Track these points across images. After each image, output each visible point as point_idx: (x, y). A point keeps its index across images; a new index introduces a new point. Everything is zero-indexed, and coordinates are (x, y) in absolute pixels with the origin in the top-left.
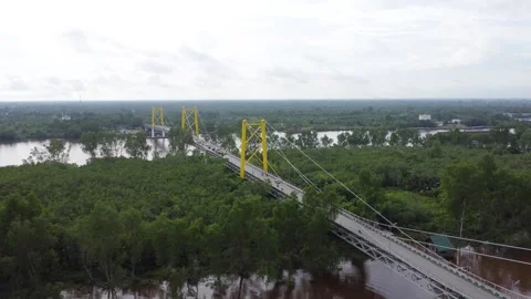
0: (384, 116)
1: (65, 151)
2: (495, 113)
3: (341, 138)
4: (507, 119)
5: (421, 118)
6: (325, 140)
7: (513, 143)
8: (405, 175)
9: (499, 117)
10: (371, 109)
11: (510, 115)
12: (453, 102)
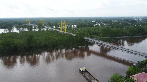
0: (84, 21)
1: (13, 30)
2: (109, 20)
3: (77, 26)
4: (112, 21)
5: (93, 21)
6: (74, 26)
7: (113, 26)
8: (93, 32)
9: (110, 21)
10: (80, 19)
11: (113, 21)
12: (99, 17)
